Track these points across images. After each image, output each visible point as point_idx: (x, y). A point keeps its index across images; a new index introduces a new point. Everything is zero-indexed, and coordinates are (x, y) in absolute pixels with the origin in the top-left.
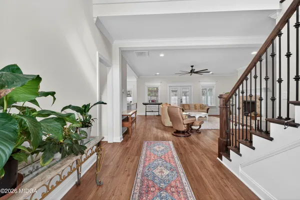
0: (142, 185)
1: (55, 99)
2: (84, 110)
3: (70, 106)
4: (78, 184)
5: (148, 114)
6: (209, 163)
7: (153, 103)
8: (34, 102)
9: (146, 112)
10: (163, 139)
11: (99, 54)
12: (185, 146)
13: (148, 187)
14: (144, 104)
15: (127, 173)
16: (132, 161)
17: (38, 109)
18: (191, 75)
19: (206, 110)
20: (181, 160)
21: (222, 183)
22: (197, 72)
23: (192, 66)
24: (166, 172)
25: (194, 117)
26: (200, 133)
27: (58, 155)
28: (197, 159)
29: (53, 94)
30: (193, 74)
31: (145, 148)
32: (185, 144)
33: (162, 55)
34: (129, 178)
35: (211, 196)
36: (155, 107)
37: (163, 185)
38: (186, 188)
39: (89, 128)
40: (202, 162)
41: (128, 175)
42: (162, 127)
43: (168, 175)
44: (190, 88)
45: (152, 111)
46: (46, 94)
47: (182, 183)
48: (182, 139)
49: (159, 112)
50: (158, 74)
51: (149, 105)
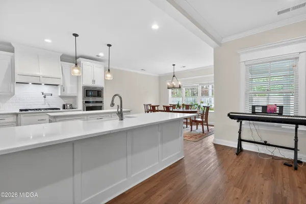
9: (240, 140)
45: (265, 144)
51: (251, 122)
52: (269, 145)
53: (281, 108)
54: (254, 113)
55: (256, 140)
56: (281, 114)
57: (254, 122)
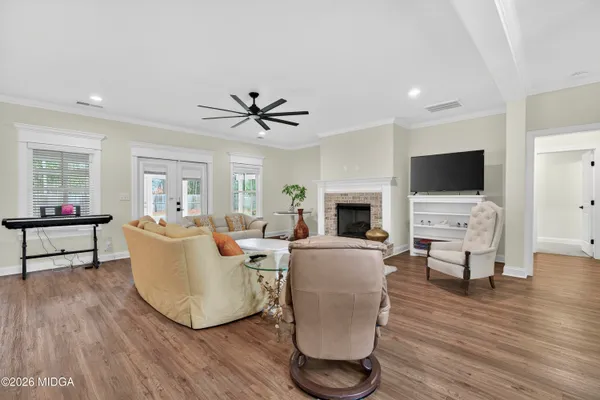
7: (65, 217)
9: (25, 258)
14: (10, 225)
19: (260, 231)
36: (78, 236)
44: (203, 167)
45: (63, 253)
49: (95, 250)
50: (96, 99)
51: (40, 229)
52: (67, 253)
53: (78, 208)
54: (44, 216)
55: (50, 252)
56: (78, 215)
57: (45, 228)
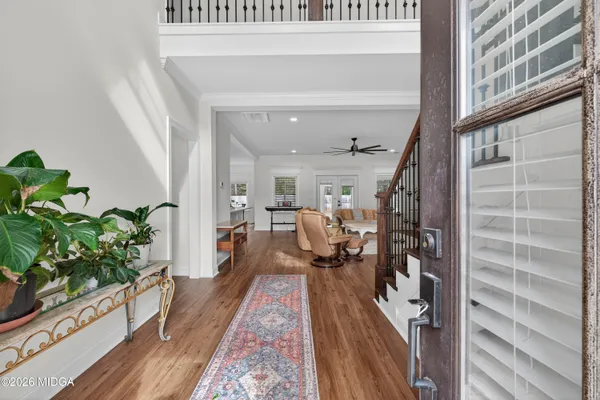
0: (236, 339)
1: (88, 198)
2: (138, 216)
3: (115, 209)
4: (129, 340)
5: (276, 228)
6: (356, 307)
8: (58, 201)
9: (272, 224)
10: (292, 271)
11: (171, 120)
12: (327, 283)
13: (245, 341)
15: (213, 324)
16: (227, 307)
17: (63, 212)
18: (353, 155)
20: (311, 303)
21: (365, 334)
22: (362, 151)
23: (354, 139)
24: (280, 321)
25: (357, 233)
26: (362, 260)
27: (93, 283)
28: (340, 302)
29: (85, 190)
30: (357, 153)
31: (255, 286)
32: (328, 280)
33: (294, 119)
34: (216, 330)
35: (341, 351)
37: (269, 338)
38: (305, 341)
39: (147, 246)
40: (345, 306)
41: (216, 327)
42: (296, 251)
43: (282, 325)
44: (355, 178)
46: (75, 191)
47: (301, 336)
48: (327, 271)
49: (296, 224)
50: (294, 151)
52: (286, 224)
53: (291, 203)
57: (279, 212)
